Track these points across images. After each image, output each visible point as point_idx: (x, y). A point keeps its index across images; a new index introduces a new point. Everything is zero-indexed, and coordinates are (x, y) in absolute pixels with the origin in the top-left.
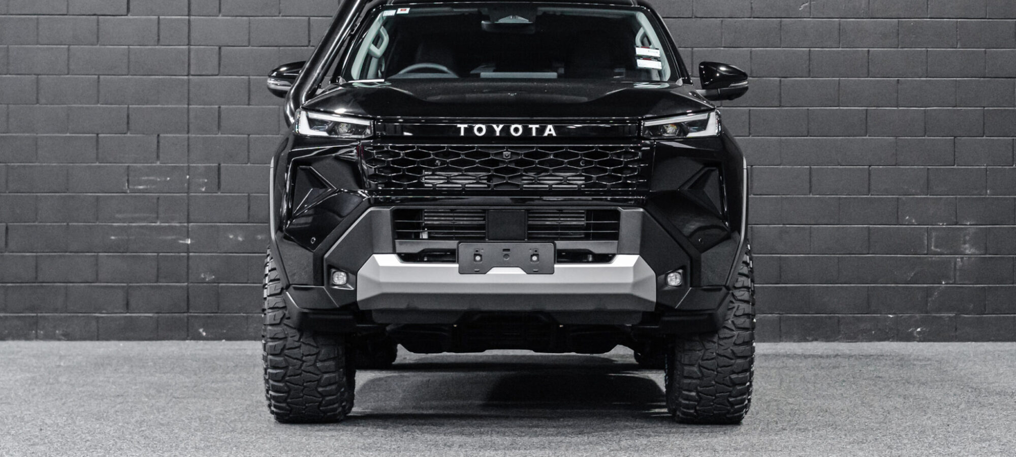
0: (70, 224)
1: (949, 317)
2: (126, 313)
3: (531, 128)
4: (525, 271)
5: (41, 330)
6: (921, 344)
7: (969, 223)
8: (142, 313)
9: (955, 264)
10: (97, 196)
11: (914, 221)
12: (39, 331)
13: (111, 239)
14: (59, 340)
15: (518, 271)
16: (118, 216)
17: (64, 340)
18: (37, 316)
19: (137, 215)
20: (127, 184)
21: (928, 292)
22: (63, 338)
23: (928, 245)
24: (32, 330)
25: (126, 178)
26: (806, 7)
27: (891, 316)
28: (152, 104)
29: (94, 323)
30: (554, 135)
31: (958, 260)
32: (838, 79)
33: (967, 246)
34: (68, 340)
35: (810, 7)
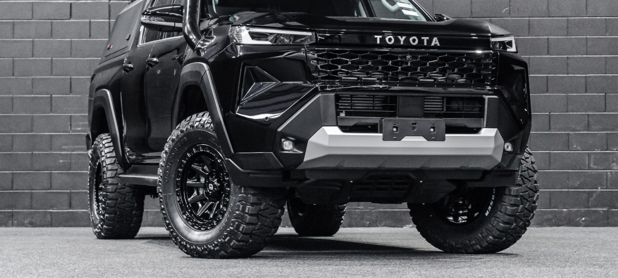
0: (34, 152)
1: (603, 211)
2: (69, 209)
3: (424, 40)
4: (426, 139)
5: (15, 220)
6: (585, 228)
7: (615, 149)
8: (80, 209)
9: (607, 176)
10: (51, 135)
11: (579, 148)
12: (14, 221)
13: (60, 162)
14: (27, 227)
15: (421, 139)
16: (64, 147)
17: (30, 227)
18: (13, 211)
19: (76, 147)
20: (70, 127)
21: (590, 194)
22: (29, 225)
23: (588, 164)
24: (10, 220)
25: (69, 123)
26: (507, 10)
27: (565, 210)
28: (85, 76)
29: (49, 216)
30: (439, 45)
31: (608, 173)
32: (528, 56)
33: (614, 164)
34: (32, 227)
35: (510, 11)
